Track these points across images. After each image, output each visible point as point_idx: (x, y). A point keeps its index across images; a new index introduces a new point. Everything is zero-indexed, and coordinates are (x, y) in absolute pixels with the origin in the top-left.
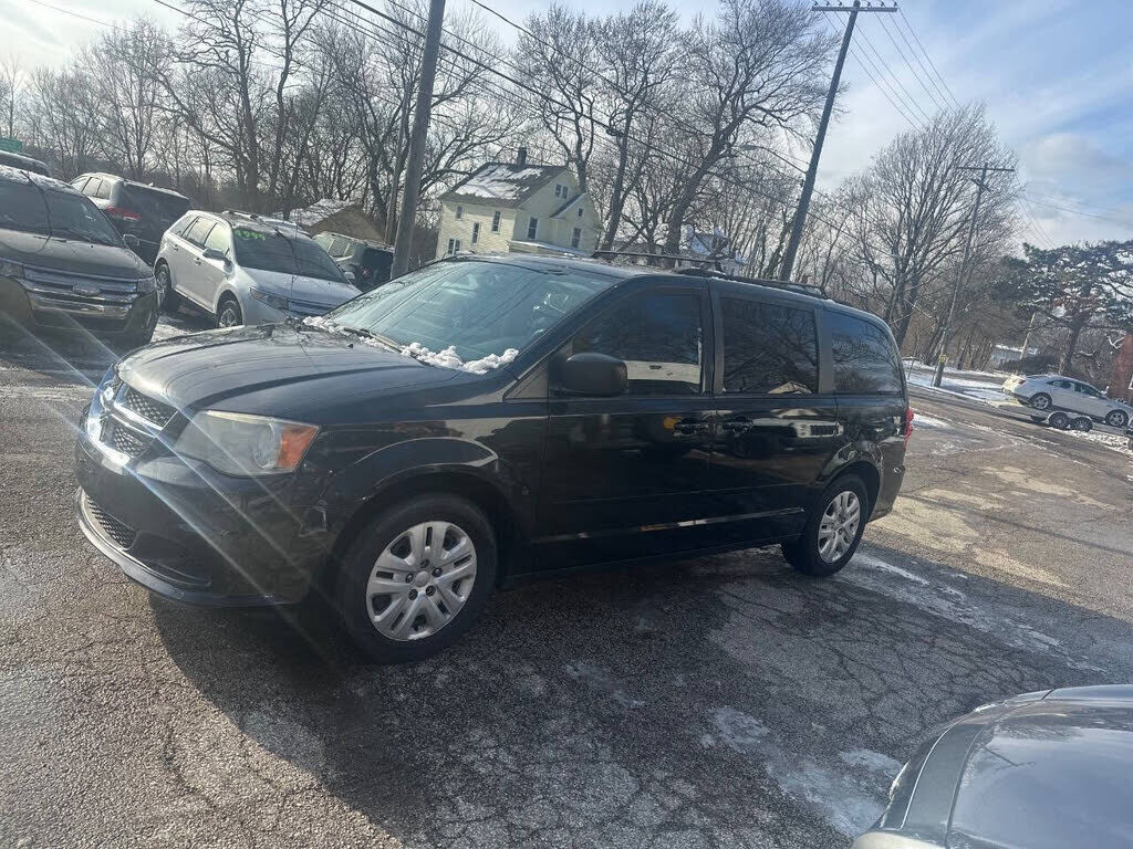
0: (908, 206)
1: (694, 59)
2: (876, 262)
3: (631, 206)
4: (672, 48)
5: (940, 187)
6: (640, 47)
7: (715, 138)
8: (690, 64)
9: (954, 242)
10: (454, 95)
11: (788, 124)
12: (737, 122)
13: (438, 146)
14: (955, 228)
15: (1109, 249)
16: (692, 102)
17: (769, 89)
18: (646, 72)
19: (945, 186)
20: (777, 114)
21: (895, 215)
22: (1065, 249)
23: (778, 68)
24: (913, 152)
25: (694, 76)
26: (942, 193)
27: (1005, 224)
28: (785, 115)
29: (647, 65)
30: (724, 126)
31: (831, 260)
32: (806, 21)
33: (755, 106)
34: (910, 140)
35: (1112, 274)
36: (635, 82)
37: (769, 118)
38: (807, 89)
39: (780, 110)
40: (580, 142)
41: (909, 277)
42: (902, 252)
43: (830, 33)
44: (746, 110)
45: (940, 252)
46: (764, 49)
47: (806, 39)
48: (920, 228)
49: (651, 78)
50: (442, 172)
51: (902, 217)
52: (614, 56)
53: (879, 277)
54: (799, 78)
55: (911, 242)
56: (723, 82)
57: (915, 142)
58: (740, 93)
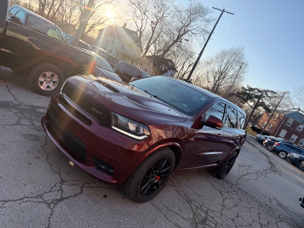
0: (221, 68)
1: (178, 13)
2: (209, 80)
3: (152, 48)
4: (172, 8)
6: (164, 5)
7: (178, 36)
8: (176, 15)
9: (229, 80)
10: (109, 2)
11: (197, 38)
12: (184, 34)
13: (102, 16)
14: (231, 76)
15: (266, 91)
16: (174, 24)
17: (195, 27)
18: (164, 13)
19: (230, 65)
20: (195, 35)
22: (256, 89)
23: (198, 22)
24: (225, 54)
25: (176, 18)
26: (229, 67)
27: (242, 78)
28: (197, 35)
29: (164, 11)
30: (181, 34)
31: (199, 77)
32: (208, 12)
33: (190, 31)
34: (225, 51)
35: (266, 98)
36: (160, 15)
37: (193, 35)
38: (204, 30)
39: (196, 34)
40: (142, 26)
41: (216, 86)
42: (216, 79)
43: (213, 17)
44: (188, 31)
45: (225, 82)
46: (195, 16)
47: (207, 17)
48: (222, 74)
49: (165, 15)
50: (101, 23)
51: (218, 70)
52: (156, 6)
53: (209, 84)
54: (202, 27)
55: (219, 78)
56: (183, 22)
57: (226, 52)
58: (187, 26)
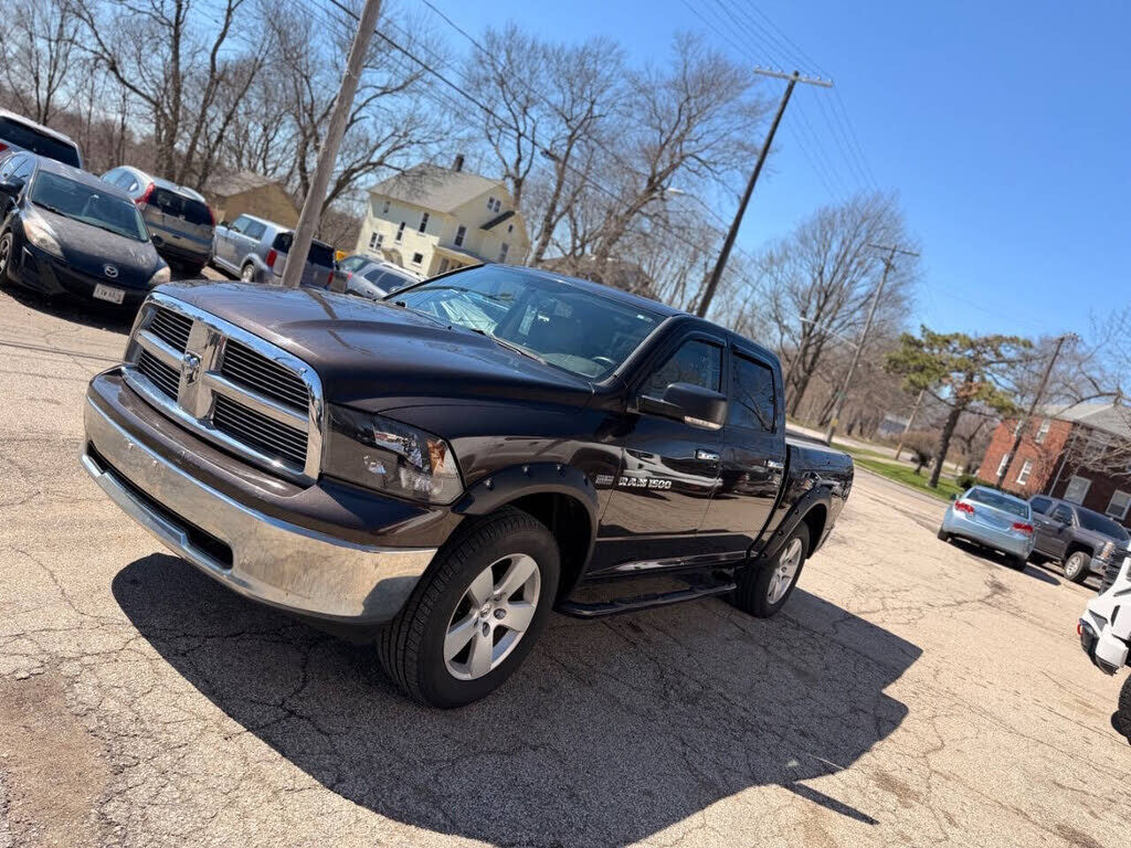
0: (821, 274)
1: (641, 98)
2: (785, 322)
4: (621, 84)
5: (851, 261)
6: (589, 77)
7: (651, 181)
8: (637, 103)
9: (858, 314)
10: (397, 90)
11: (721, 177)
12: (674, 167)
13: (375, 138)
14: (862, 300)
15: (994, 343)
16: (633, 139)
17: (708, 139)
18: (593, 103)
19: (856, 260)
20: (712, 167)
21: (808, 281)
22: (957, 336)
23: (719, 121)
24: (831, 224)
25: (638, 116)
26: (853, 266)
27: (906, 303)
28: (719, 168)
29: (594, 97)
30: (660, 169)
31: (744, 316)
32: (749, 81)
33: (692, 155)
34: (830, 211)
35: (995, 366)
36: (580, 111)
37: (703, 168)
38: (741, 146)
39: (715, 163)
40: (519, 160)
41: (813, 341)
42: (811, 316)
43: (768, 97)
44: (683, 158)
45: (844, 322)
46: (706, 102)
47: (747, 97)
48: (827, 296)
49: (596, 111)
50: (375, 165)
51: (814, 284)
52: (563, 81)
53: (786, 336)
54: (736, 135)
55: (820, 309)
56: (665, 126)
57: (835, 214)
58: (680, 140)
